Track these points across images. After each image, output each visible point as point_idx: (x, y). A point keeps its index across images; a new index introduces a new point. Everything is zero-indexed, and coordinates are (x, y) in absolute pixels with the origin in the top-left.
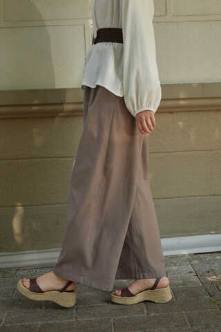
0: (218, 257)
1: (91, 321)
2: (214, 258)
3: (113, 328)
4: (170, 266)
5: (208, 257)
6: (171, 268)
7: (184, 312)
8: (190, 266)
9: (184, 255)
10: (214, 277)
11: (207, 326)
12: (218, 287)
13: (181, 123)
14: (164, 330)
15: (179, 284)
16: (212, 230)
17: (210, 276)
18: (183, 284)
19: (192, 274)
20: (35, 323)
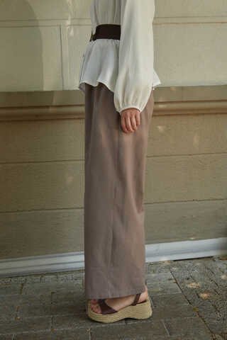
0: (198, 264)
1: (67, 331)
2: (194, 264)
3: (90, 337)
4: (149, 273)
5: (188, 263)
6: (149, 275)
7: (162, 320)
8: (169, 273)
9: (164, 262)
10: (194, 284)
11: (186, 334)
12: (197, 294)
13: (160, 128)
14: (142, 338)
15: (158, 292)
16: (192, 237)
17: (189, 283)
18: (163, 292)
19: (171, 281)
20: (9, 334)
